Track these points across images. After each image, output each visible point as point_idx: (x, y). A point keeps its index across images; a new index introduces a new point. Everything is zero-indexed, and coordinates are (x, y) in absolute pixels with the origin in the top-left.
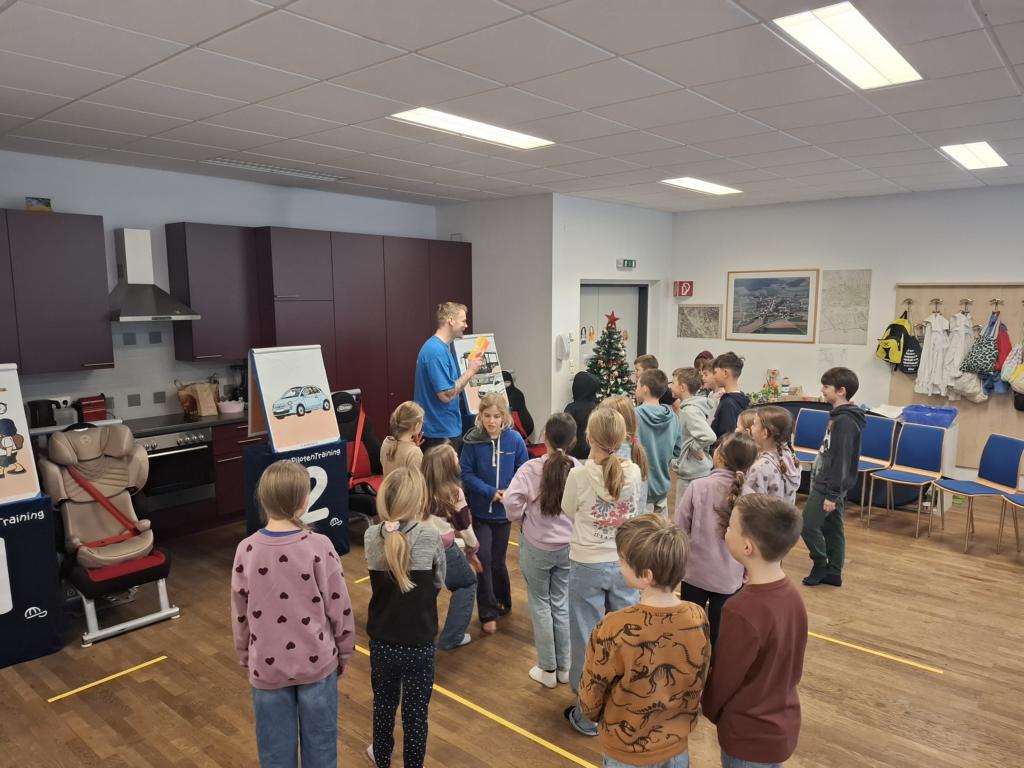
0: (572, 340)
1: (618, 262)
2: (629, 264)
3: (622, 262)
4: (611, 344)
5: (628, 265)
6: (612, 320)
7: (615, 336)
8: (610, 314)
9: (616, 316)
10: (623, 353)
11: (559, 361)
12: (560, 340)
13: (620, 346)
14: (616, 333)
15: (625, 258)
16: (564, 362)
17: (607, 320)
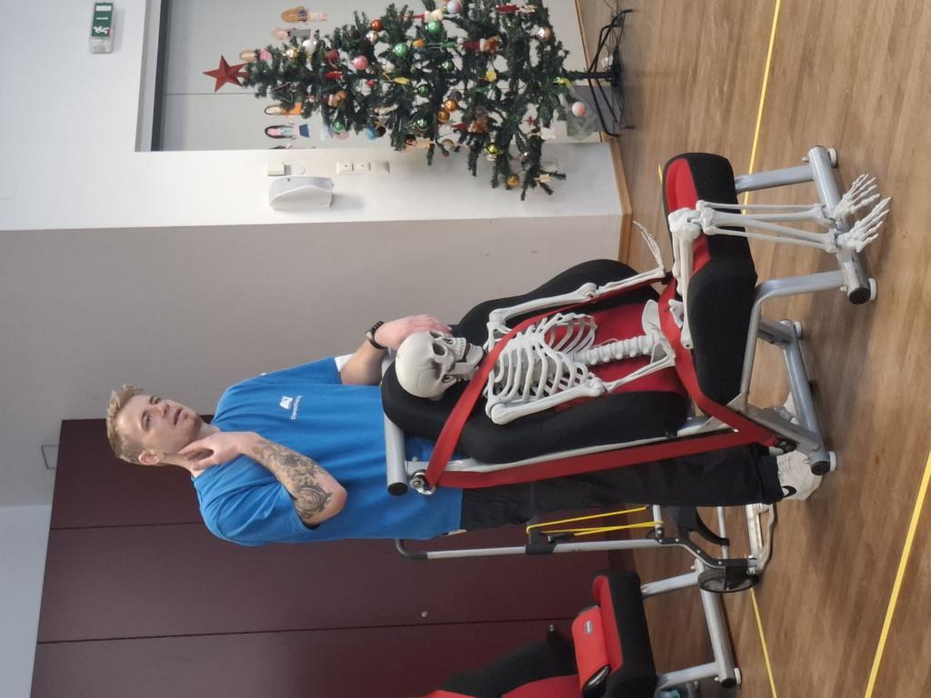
0: (287, 170)
1: (100, 51)
2: (103, 22)
3: (98, 41)
4: (290, 75)
5: (107, 24)
6: (226, 74)
7: (270, 62)
8: (213, 81)
9: (216, 66)
10: (309, 45)
11: (334, 200)
12: (281, 202)
13: (291, 53)
14: (262, 64)
15: (88, 32)
16: (336, 190)
17: (229, 86)
